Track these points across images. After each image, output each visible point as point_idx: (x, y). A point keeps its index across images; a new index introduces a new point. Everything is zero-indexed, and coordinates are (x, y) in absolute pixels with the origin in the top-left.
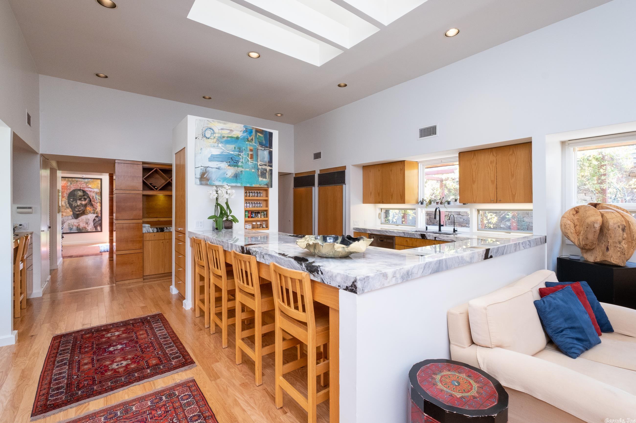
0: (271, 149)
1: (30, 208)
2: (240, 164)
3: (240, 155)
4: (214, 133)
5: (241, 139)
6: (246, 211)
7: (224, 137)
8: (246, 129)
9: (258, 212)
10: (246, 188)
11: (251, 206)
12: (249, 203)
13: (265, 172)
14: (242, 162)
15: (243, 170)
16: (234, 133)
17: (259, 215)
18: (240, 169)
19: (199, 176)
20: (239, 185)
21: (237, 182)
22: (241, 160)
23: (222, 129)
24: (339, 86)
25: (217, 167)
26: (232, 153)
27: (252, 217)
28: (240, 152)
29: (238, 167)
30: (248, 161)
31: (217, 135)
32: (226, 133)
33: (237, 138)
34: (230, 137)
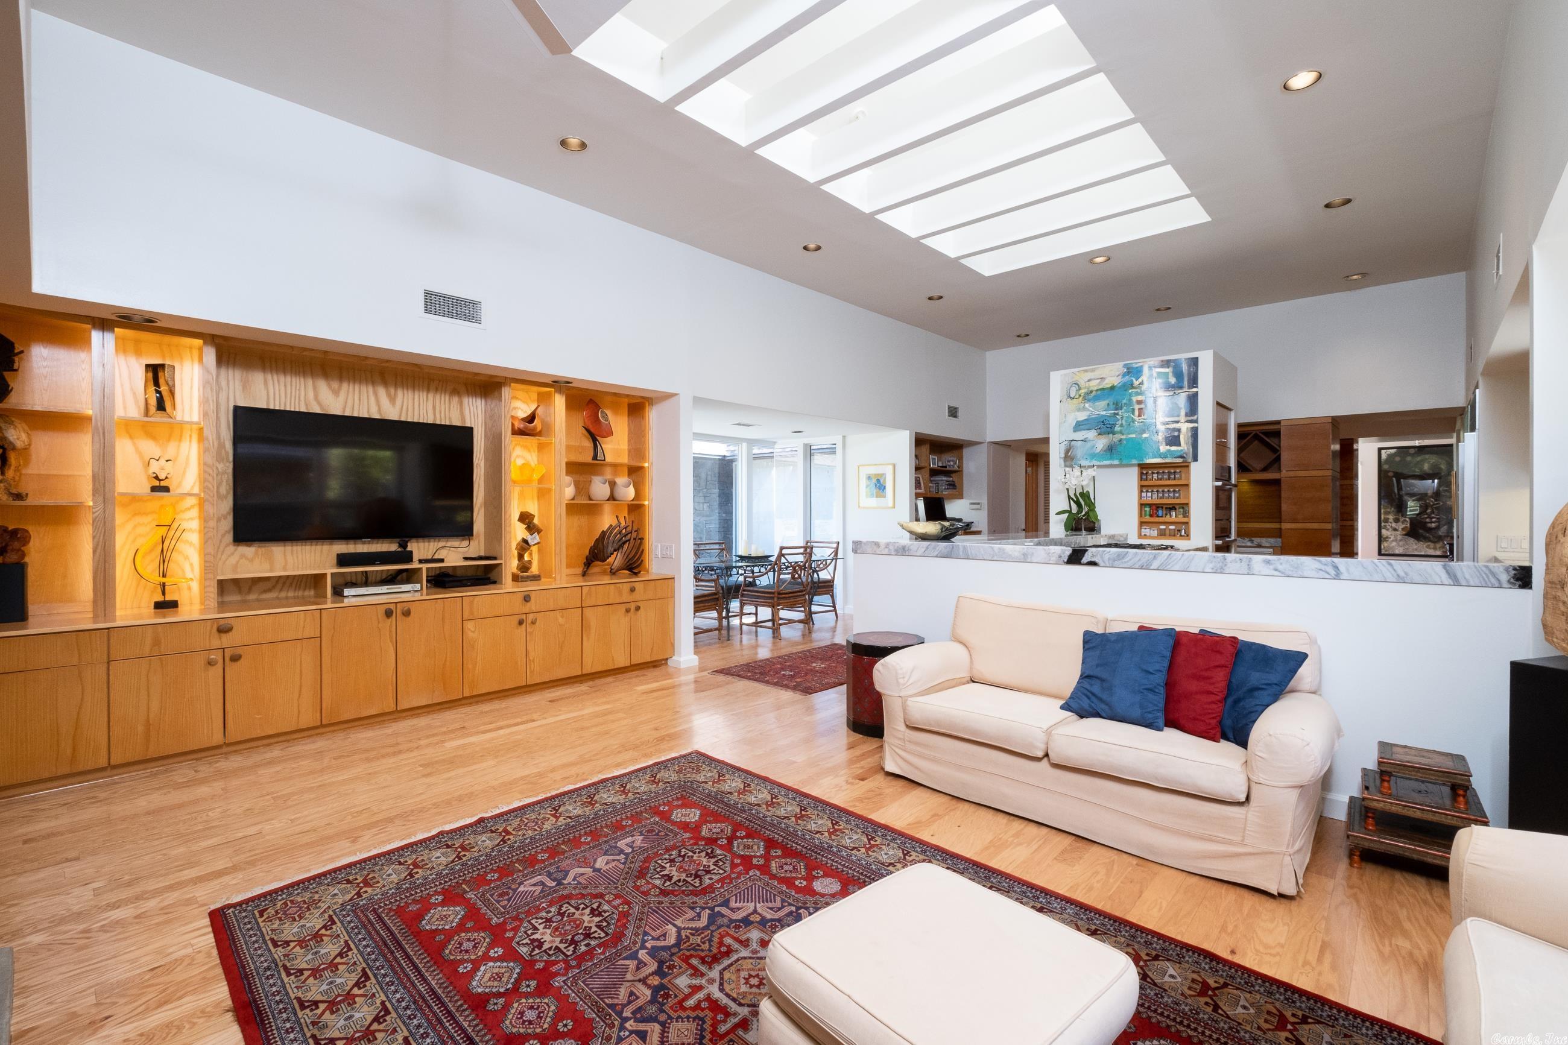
0: (1195, 390)
2: (1117, 428)
3: (1118, 414)
4: (1080, 389)
5: (1120, 388)
6: (1142, 506)
7: (1091, 392)
8: (1128, 369)
9: (1172, 508)
10: (1143, 467)
11: (1155, 496)
12: (1152, 491)
13: (1176, 434)
14: (1121, 425)
15: (1123, 437)
16: (1107, 381)
17: (1173, 513)
18: (1118, 437)
19: (1063, 456)
20: (1116, 462)
21: (1112, 459)
22: (1120, 422)
23: (1089, 381)
25: (1083, 438)
26: (1104, 413)
27: (1158, 516)
28: (1116, 409)
29: (1114, 433)
30: (1133, 421)
31: (1083, 391)
32: (1094, 385)
33: (1113, 388)
34: (1100, 389)
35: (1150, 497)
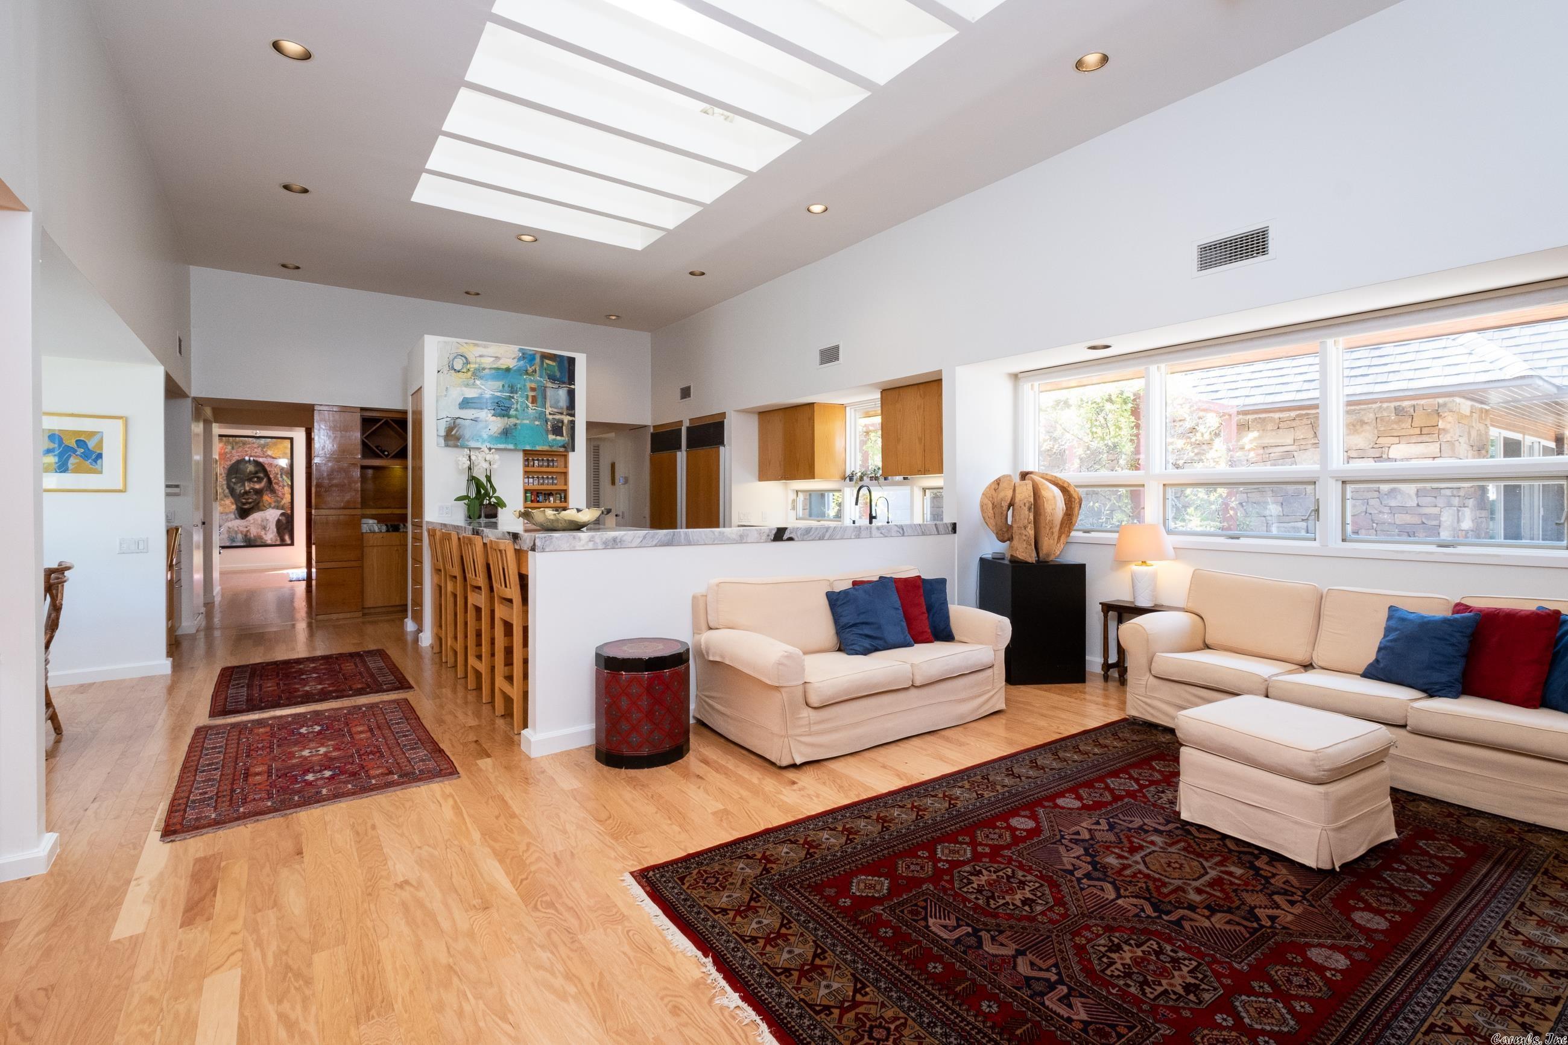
0: (572, 387)
1: (177, 486)
2: (512, 412)
3: (513, 398)
4: (468, 362)
5: (515, 371)
6: (526, 491)
7: (484, 369)
8: (523, 354)
9: (549, 494)
10: (526, 453)
11: (536, 482)
12: (533, 478)
13: (560, 425)
14: (516, 410)
15: (518, 422)
16: (501, 361)
17: (552, 499)
18: (513, 421)
19: (443, 433)
20: (511, 446)
21: (506, 443)
22: (515, 406)
23: (481, 356)
24: (692, 273)
25: (473, 417)
26: (499, 394)
27: (538, 502)
28: (512, 393)
29: (509, 417)
30: (528, 407)
31: (472, 366)
32: (487, 362)
33: (508, 370)
34: (494, 369)
35: (534, 484)
